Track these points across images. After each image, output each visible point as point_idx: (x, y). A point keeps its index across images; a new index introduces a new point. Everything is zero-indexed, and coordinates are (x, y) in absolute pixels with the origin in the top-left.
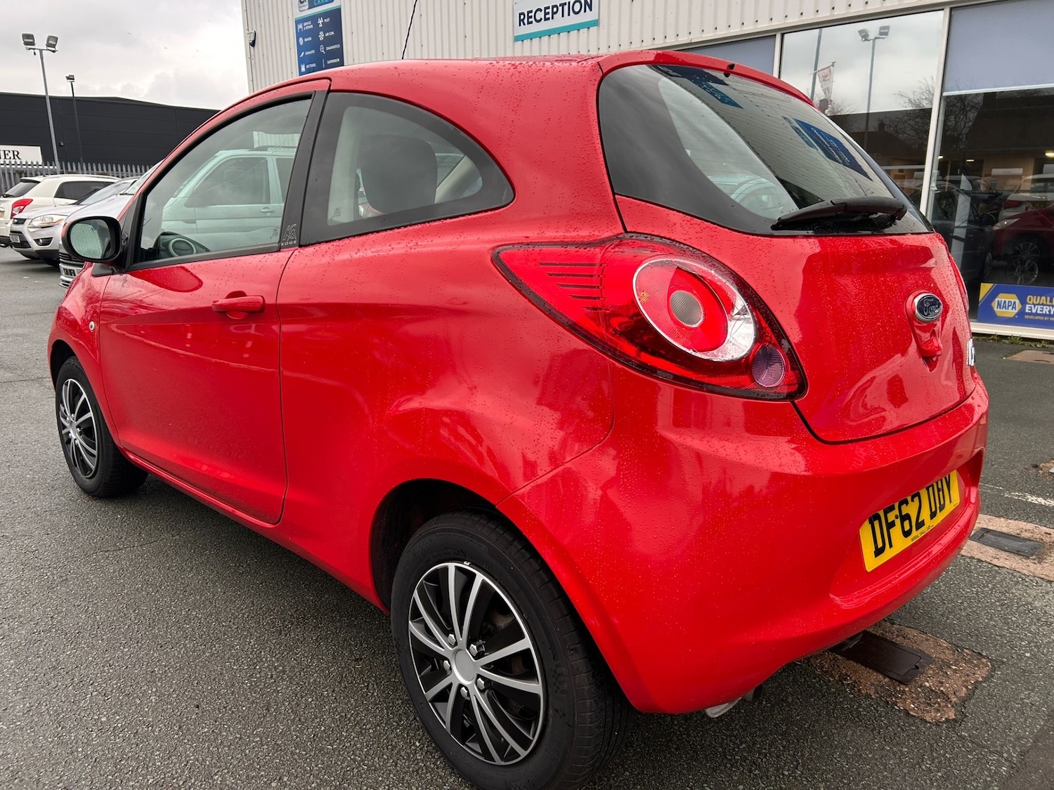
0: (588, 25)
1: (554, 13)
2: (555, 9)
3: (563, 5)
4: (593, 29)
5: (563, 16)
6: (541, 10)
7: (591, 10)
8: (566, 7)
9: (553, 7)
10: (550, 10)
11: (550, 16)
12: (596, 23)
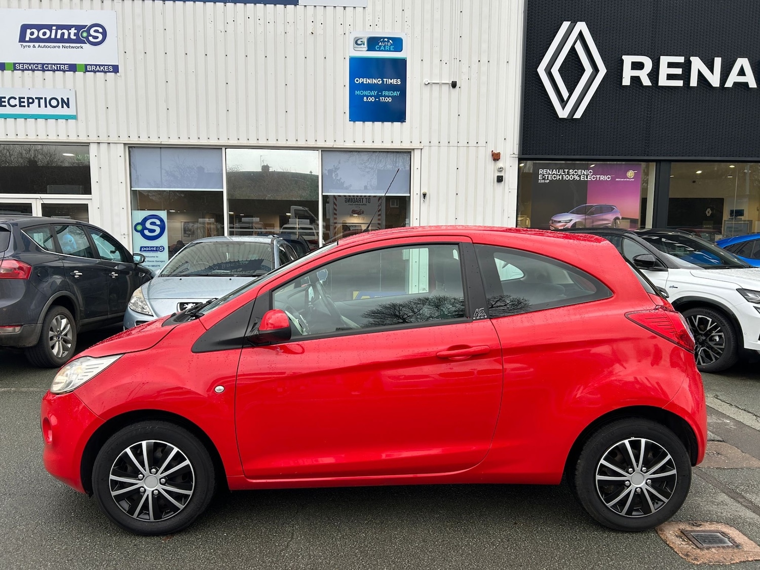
0: (67, 118)
1: (29, 103)
2: (31, 101)
3: (39, 99)
4: (71, 122)
5: (39, 106)
6: (15, 99)
7: (69, 107)
8: (42, 102)
9: (28, 98)
10: (26, 100)
11: (26, 104)
12: (74, 117)
